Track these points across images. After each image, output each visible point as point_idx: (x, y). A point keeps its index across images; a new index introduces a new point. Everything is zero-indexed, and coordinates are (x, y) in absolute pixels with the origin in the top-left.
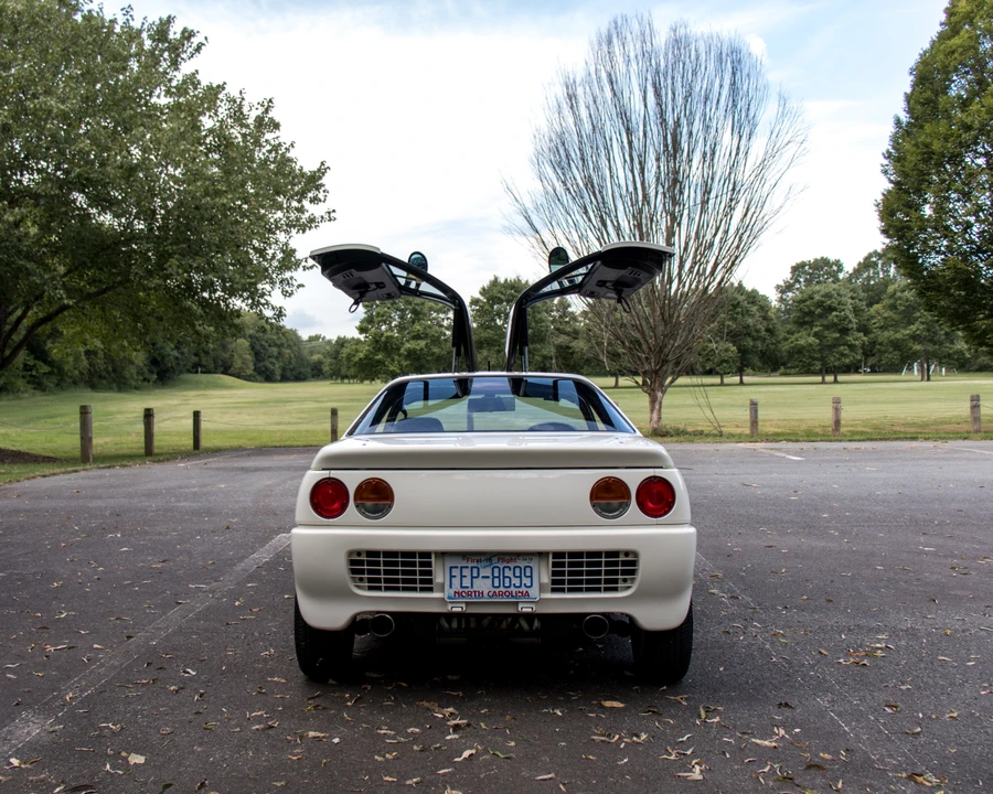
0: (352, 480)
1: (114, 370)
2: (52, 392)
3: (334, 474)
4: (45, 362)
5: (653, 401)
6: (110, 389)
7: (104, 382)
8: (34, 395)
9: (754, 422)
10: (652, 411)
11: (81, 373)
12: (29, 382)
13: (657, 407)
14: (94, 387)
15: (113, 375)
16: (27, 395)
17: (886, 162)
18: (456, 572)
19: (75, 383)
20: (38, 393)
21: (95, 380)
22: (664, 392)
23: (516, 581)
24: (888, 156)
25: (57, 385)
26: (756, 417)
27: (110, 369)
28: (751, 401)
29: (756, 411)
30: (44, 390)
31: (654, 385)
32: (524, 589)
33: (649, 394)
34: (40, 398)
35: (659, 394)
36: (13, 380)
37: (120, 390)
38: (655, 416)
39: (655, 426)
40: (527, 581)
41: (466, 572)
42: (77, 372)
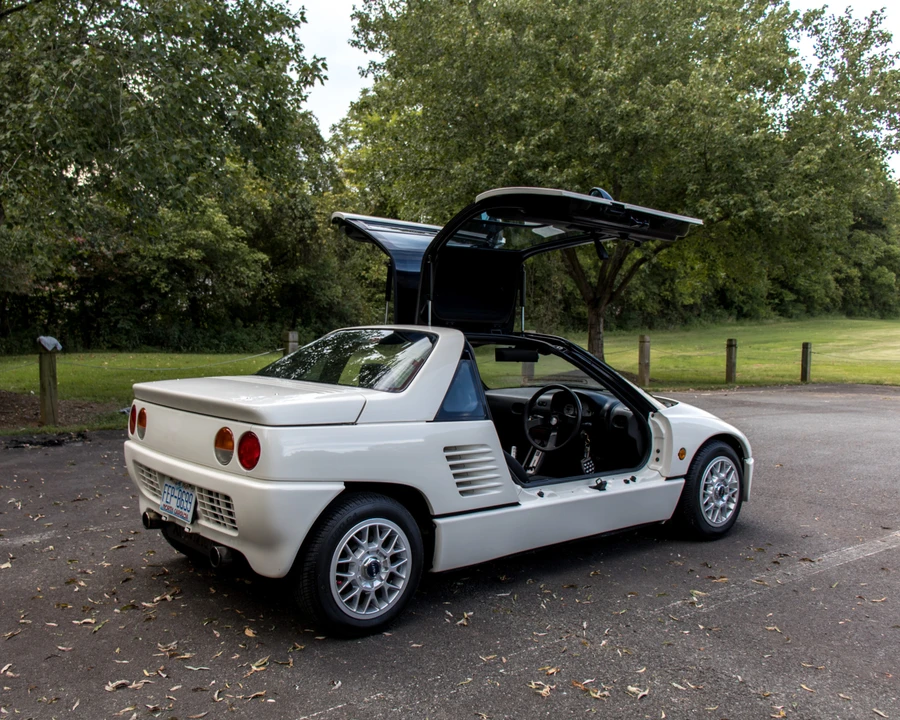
1: (872, 298)
2: (798, 318)
4: (791, 290)
6: (872, 316)
7: (865, 309)
8: (778, 320)
11: (833, 300)
12: (774, 309)
14: (850, 314)
15: (870, 302)
16: (771, 321)
19: (827, 310)
20: (783, 319)
21: (851, 307)
25: (808, 312)
27: (867, 296)
30: (790, 317)
34: (784, 322)
36: (755, 306)
37: (883, 317)
42: (828, 300)
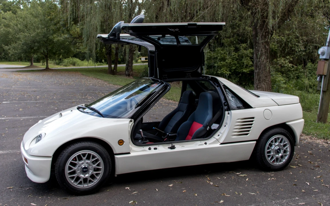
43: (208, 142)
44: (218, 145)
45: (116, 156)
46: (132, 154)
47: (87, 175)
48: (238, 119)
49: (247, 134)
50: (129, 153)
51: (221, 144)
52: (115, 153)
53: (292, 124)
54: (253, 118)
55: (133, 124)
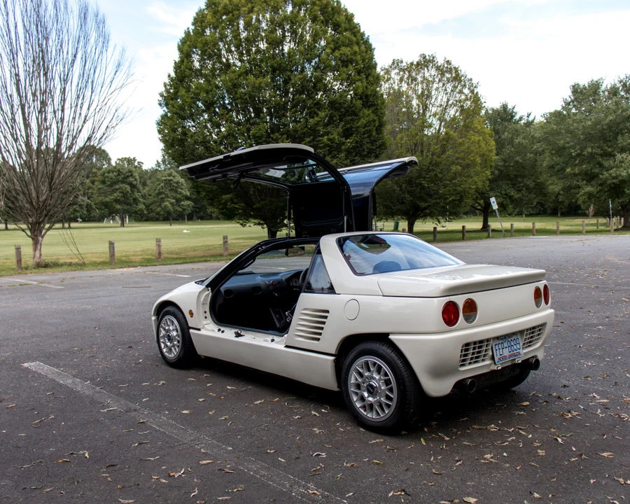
0: (460, 300)
3: (452, 298)
5: (36, 244)
9: (112, 254)
10: (35, 250)
13: (39, 247)
17: (160, 99)
18: (497, 346)
22: (43, 237)
23: (515, 347)
24: (161, 95)
26: (114, 252)
28: (110, 242)
29: (114, 248)
31: (36, 233)
32: (518, 351)
33: (33, 239)
35: (40, 238)
38: (38, 254)
39: (38, 260)
40: (518, 346)
41: (500, 345)
43: (277, 339)
44: (281, 347)
45: (191, 331)
46: (203, 332)
47: (169, 344)
48: (305, 309)
49: (318, 339)
50: (199, 330)
51: (287, 346)
52: (190, 326)
53: (397, 339)
54: (328, 312)
55: (211, 294)
